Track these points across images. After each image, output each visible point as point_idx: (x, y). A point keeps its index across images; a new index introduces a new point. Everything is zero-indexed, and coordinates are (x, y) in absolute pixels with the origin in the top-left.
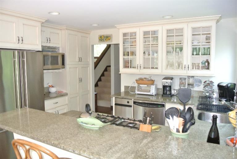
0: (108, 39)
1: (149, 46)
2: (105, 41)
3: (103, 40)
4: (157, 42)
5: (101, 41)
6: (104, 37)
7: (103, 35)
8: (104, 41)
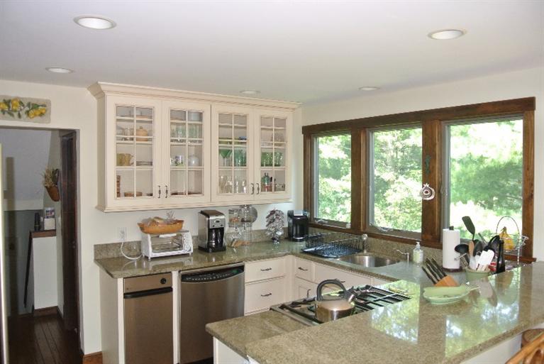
0: (38, 113)
1: (183, 143)
2: (24, 116)
3: (16, 114)
4: (201, 136)
5: (7, 115)
6: (21, 103)
7: (16, 99)
8: (20, 116)
